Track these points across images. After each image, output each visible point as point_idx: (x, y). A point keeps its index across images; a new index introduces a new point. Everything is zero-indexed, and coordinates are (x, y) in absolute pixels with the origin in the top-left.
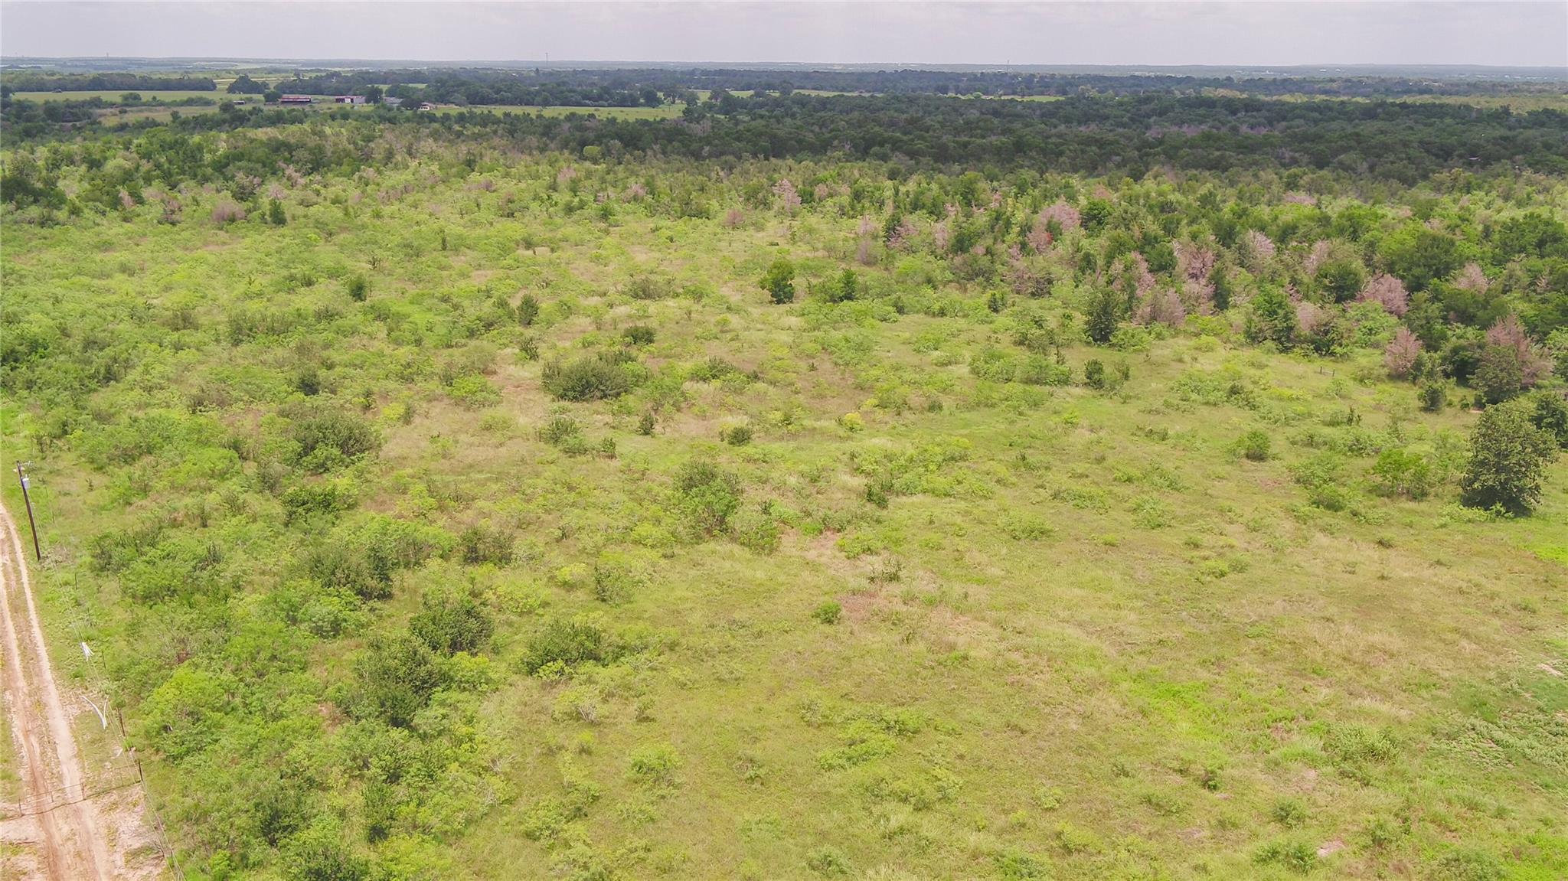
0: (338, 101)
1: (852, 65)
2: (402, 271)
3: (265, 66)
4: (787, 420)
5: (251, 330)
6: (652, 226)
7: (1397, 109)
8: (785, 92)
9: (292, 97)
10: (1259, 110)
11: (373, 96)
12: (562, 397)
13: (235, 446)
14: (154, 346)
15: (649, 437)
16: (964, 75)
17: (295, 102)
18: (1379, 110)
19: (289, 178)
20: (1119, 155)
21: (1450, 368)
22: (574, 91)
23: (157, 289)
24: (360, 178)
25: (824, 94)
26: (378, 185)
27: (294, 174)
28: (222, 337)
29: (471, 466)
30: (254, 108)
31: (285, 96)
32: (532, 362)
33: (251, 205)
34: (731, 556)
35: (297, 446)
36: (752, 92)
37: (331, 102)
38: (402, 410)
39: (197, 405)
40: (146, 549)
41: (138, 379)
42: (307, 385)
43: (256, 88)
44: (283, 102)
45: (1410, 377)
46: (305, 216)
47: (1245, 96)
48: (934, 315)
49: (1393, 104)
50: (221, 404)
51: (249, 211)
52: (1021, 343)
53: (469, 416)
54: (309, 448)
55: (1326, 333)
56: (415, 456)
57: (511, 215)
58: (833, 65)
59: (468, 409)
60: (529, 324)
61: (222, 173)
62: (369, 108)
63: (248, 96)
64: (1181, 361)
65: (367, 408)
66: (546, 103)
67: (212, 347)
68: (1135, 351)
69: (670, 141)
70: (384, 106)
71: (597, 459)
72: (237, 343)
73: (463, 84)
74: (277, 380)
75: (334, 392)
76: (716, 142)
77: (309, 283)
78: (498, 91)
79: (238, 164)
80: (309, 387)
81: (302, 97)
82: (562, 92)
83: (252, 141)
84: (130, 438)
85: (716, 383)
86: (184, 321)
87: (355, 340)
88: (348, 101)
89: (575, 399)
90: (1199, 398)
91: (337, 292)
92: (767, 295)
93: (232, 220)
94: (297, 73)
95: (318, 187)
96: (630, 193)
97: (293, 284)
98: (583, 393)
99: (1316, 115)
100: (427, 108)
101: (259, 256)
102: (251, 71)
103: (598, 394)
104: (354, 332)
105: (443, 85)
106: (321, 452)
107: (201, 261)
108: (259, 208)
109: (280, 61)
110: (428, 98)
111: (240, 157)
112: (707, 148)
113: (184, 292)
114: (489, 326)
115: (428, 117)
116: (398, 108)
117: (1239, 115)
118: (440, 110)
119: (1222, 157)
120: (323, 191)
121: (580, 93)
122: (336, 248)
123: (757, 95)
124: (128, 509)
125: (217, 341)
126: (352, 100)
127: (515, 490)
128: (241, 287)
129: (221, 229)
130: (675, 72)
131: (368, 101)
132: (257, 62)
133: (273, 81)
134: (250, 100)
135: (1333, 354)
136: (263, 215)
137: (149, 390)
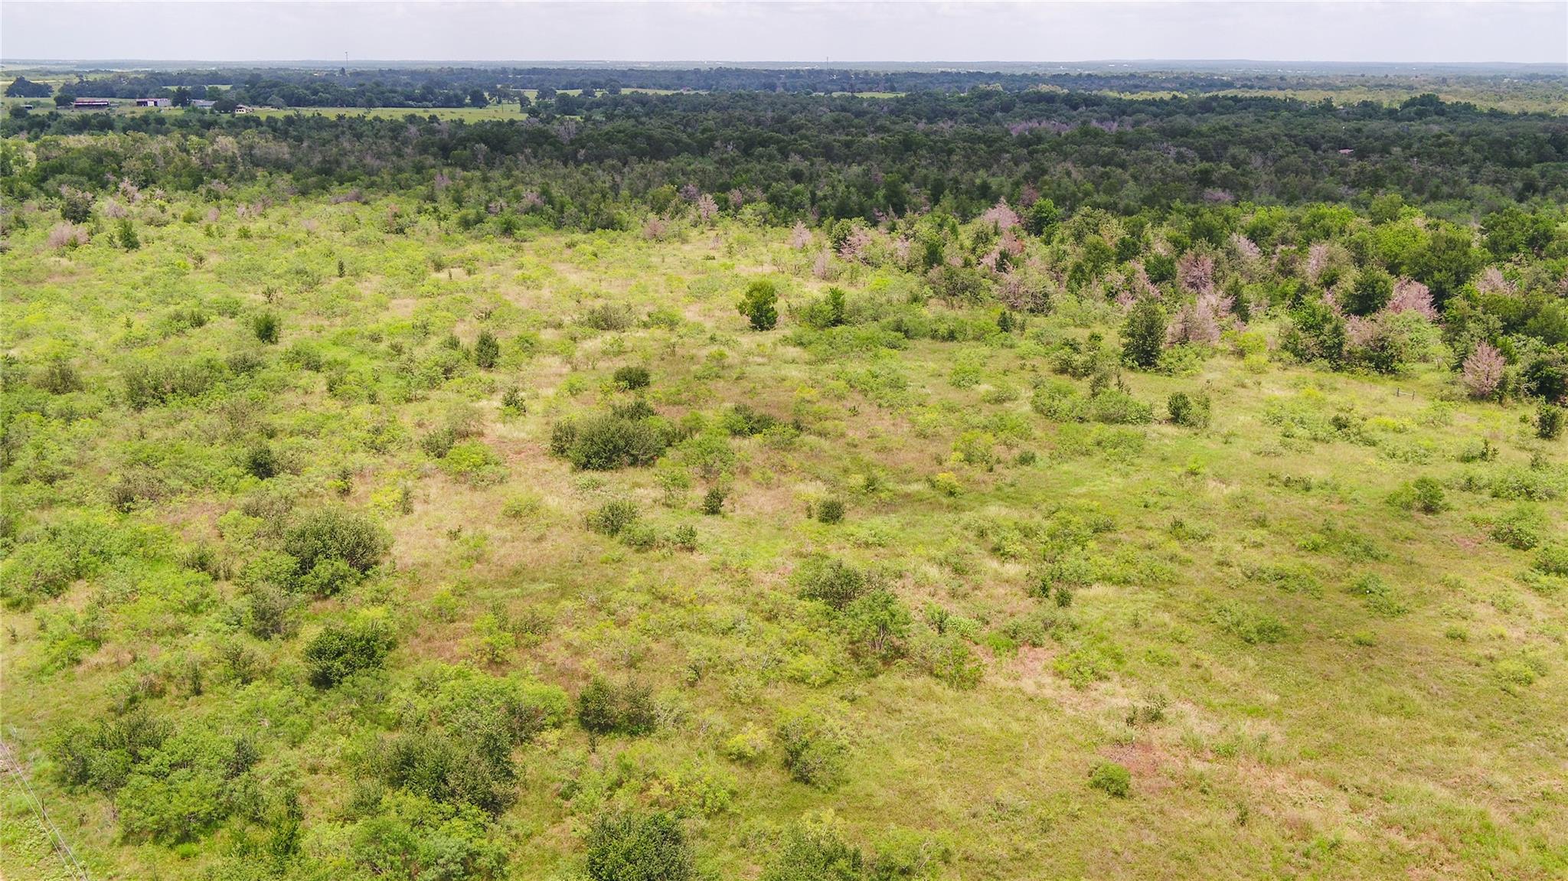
0: (139, 104)
1: (658, 63)
2: (307, 303)
3: (35, 67)
4: (871, 485)
5: (156, 389)
6: (568, 240)
7: (1231, 102)
8: (614, 91)
9: (87, 100)
10: (1098, 104)
11: (181, 99)
12: (585, 467)
13: (201, 563)
14: (35, 417)
15: (719, 517)
16: (781, 72)
17: (91, 106)
18: (1214, 104)
19: (125, 193)
20: (1008, 152)
21: (1533, 385)
22: (395, 92)
23: (10, 337)
24: (209, 191)
25: (663, 93)
26: (231, 199)
27: (130, 188)
28: (118, 400)
29: (517, 573)
30: (51, 113)
31: (78, 99)
32: (522, 418)
33: (93, 226)
34: (930, 696)
35: (290, 562)
36: (580, 91)
37: (132, 105)
38: (397, 495)
39: (124, 501)
40: (145, 751)
41: (32, 466)
42: (260, 465)
43: (42, 91)
44: (77, 106)
45: (1496, 397)
46: (161, 238)
47: (1066, 91)
48: (944, 339)
49: (1225, 98)
50: (153, 496)
51: (91, 234)
52: (1063, 371)
53: (479, 498)
54: (306, 565)
55: (1383, 348)
56: (438, 561)
57: (401, 231)
58: (639, 63)
59: (474, 488)
60: (491, 366)
61: (41, 189)
62: (179, 112)
63: (35, 99)
64: (1243, 386)
65: (345, 492)
66: (370, 104)
67: (108, 414)
68: (1188, 376)
69: (540, 145)
70: (195, 110)
71: (676, 554)
72: (140, 407)
73: (275, 85)
74: (216, 458)
75: (295, 472)
76: (591, 144)
77: (199, 323)
78: (315, 92)
79: (59, 177)
80: (262, 467)
81: (99, 101)
82: (383, 93)
83: (68, 151)
84: (52, 558)
85: (758, 438)
86: (62, 381)
87: (289, 397)
88: (151, 104)
89: (602, 468)
90: (1305, 433)
91: (240, 334)
92: (747, 320)
93: (75, 245)
94: (79, 75)
95: (162, 203)
96: (526, 202)
97: (182, 324)
98: (610, 460)
99: (1154, 109)
100: (244, 111)
101: (124, 289)
102: (29, 72)
103: (626, 459)
104: (284, 386)
105: (253, 86)
106: (324, 569)
107: (54, 299)
108: (103, 229)
109: (50, 63)
110: (241, 100)
111: (60, 169)
112: (583, 152)
113: (49, 341)
114: (448, 371)
115: (254, 121)
116: (212, 112)
117: (1080, 109)
118: (263, 113)
119: (1114, 153)
120: (167, 207)
121: (402, 94)
122: (212, 275)
123: (585, 93)
124: (79, 670)
125: (113, 404)
126: (156, 103)
127: (596, 608)
128: (118, 332)
129: (63, 255)
130: (486, 71)
131: (174, 104)
132: (25, 63)
133: (56, 83)
134: (38, 104)
135: (1393, 371)
136: (111, 238)
137: (50, 480)
